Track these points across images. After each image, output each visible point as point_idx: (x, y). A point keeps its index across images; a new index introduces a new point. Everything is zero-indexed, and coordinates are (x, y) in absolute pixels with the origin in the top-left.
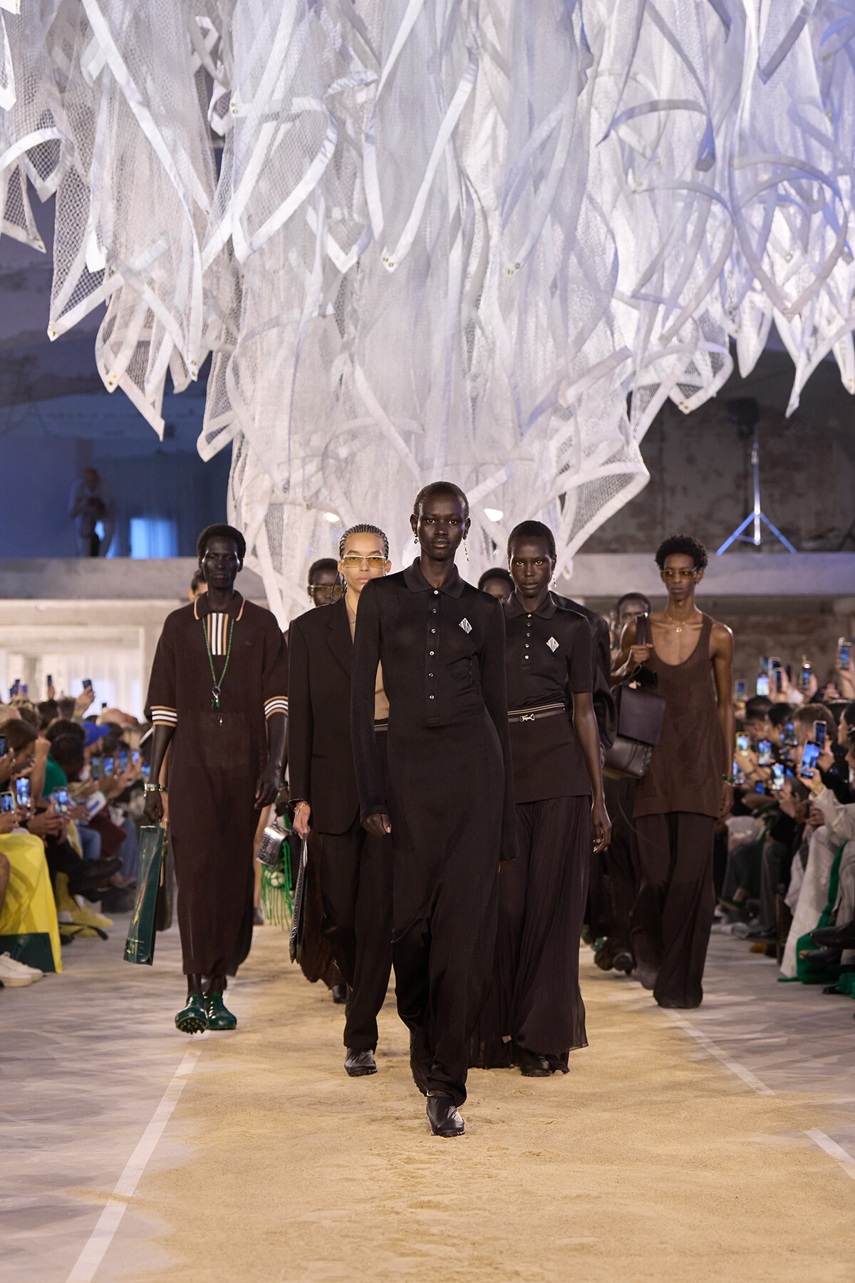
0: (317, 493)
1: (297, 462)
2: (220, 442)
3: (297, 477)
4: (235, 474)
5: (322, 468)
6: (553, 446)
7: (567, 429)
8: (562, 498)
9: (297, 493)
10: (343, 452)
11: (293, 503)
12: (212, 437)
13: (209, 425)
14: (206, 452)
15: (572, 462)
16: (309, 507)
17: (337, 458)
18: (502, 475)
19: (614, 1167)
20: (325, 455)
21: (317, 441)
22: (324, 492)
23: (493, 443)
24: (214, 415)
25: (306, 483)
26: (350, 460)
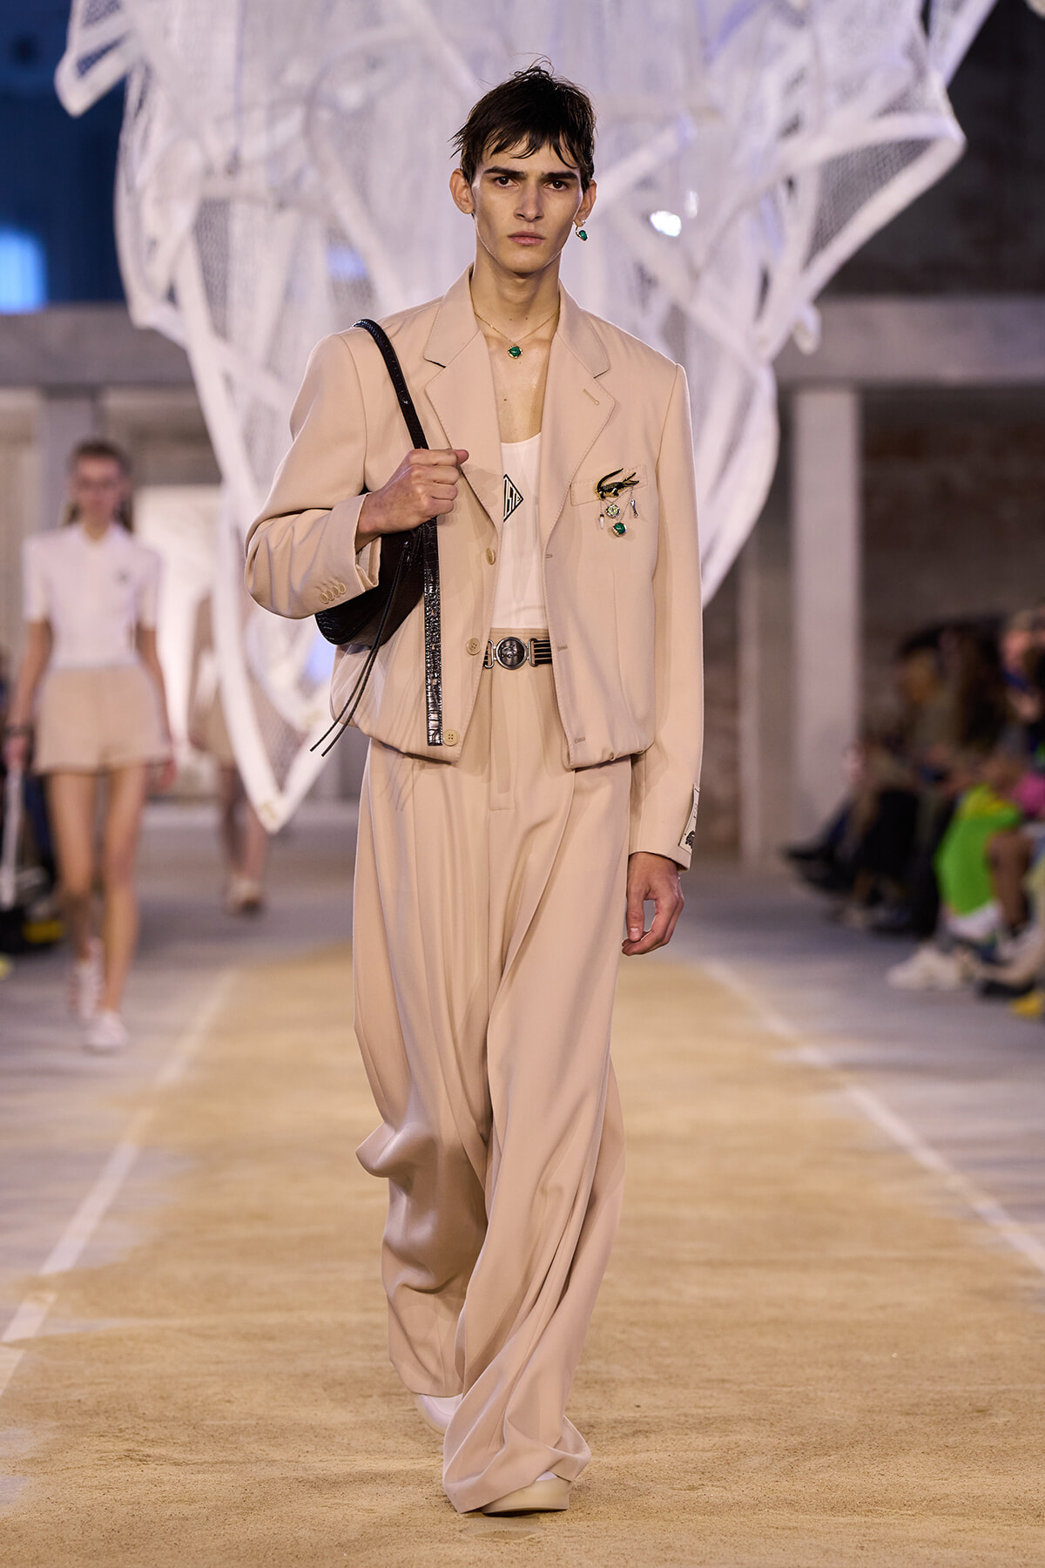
0: (297, 179)
1: (258, 116)
2: (104, 75)
3: (255, 147)
4: (131, 139)
5: (308, 128)
6: (772, 82)
7: (798, 50)
8: (790, 184)
9: (255, 179)
10: (351, 95)
11: (252, 199)
12: (87, 64)
13: (80, 40)
14: (76, 94)
15: (809, 114)
16: (281, 205)
17: (335, 107)
18: (667, 141)
19: (857, 1519)
20: (311, 99)
21: (298, 74)
22: (311, 177)
23: (653, 78)
24: (92, 19)
25: (275, 158)
26: (366, 112)
